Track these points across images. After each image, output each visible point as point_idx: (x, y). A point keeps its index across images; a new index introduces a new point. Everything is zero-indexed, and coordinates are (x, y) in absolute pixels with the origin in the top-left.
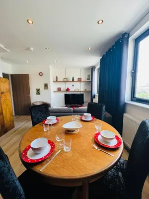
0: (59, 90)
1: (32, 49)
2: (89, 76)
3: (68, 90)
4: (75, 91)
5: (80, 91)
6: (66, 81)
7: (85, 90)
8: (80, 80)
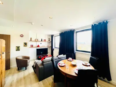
0: (32, 46)
1: (33, 24)
2: (49, 39)
3: (38, 46)
4: (42, 47)
5: (45, 47)
6: (37, 41)
7: (48, 46)
8: (45, 40)
